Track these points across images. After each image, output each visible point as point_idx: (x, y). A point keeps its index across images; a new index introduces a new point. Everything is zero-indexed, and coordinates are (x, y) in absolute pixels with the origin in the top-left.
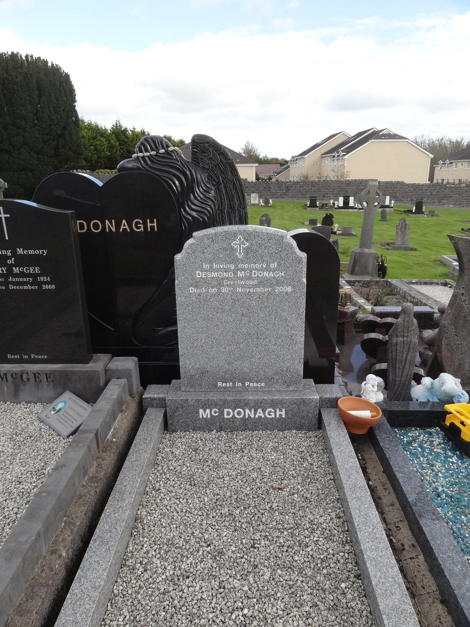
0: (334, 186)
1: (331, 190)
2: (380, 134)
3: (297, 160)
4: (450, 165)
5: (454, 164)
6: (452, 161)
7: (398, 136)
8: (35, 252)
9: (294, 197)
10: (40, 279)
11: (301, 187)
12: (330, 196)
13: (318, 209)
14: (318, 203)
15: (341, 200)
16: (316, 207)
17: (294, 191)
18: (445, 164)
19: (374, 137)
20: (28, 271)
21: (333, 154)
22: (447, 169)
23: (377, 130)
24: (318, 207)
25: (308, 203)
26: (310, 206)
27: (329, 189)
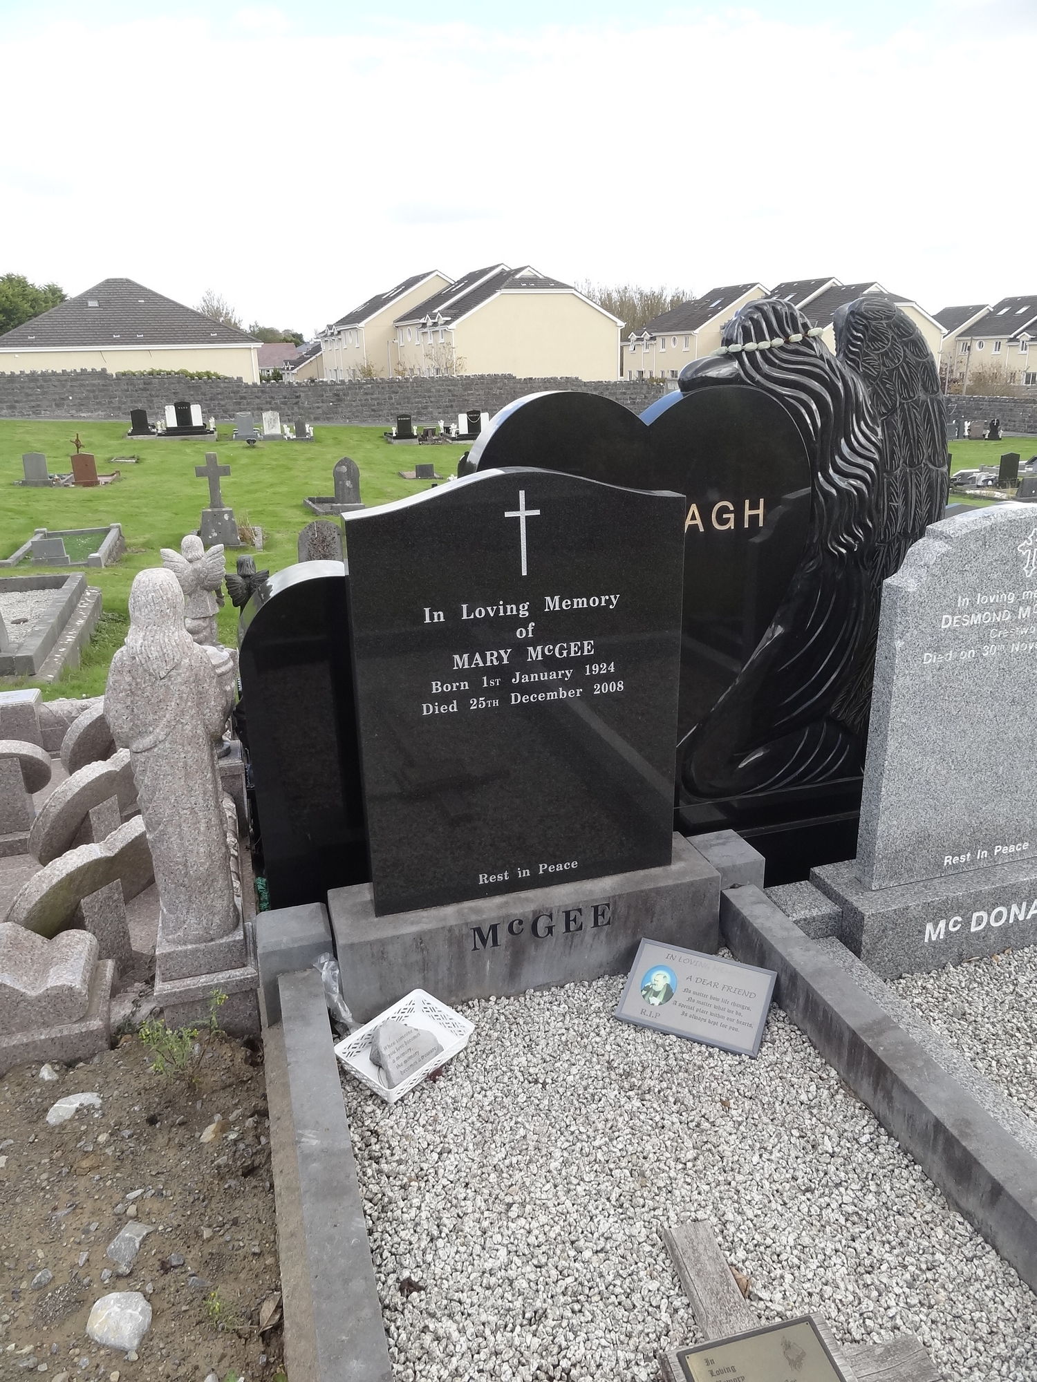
0: (439, 391)
1: (432, 399)
2: (518, 276)
3: (339, 332)
4: (653, 342)
5: (659, 340)
6: (654, 334)
7: (553, 281)
8: (588, 603)
9: (354, 416)
10: (591, 670)
11: (366, 394)
12: (431, 413)
13: (416, 441)
14: (415, 428)
15: (463, 419)
16: (412, 436)
17: (354, 404)
18: (642, 340)
19: (505, 284)
20: (565, 653)
21: (422, 321)
22: (647, 351)
23: (507, 269)
24: (416, 437)
25: (394, 430)
26: (398, 437)
27: (429, 397)
